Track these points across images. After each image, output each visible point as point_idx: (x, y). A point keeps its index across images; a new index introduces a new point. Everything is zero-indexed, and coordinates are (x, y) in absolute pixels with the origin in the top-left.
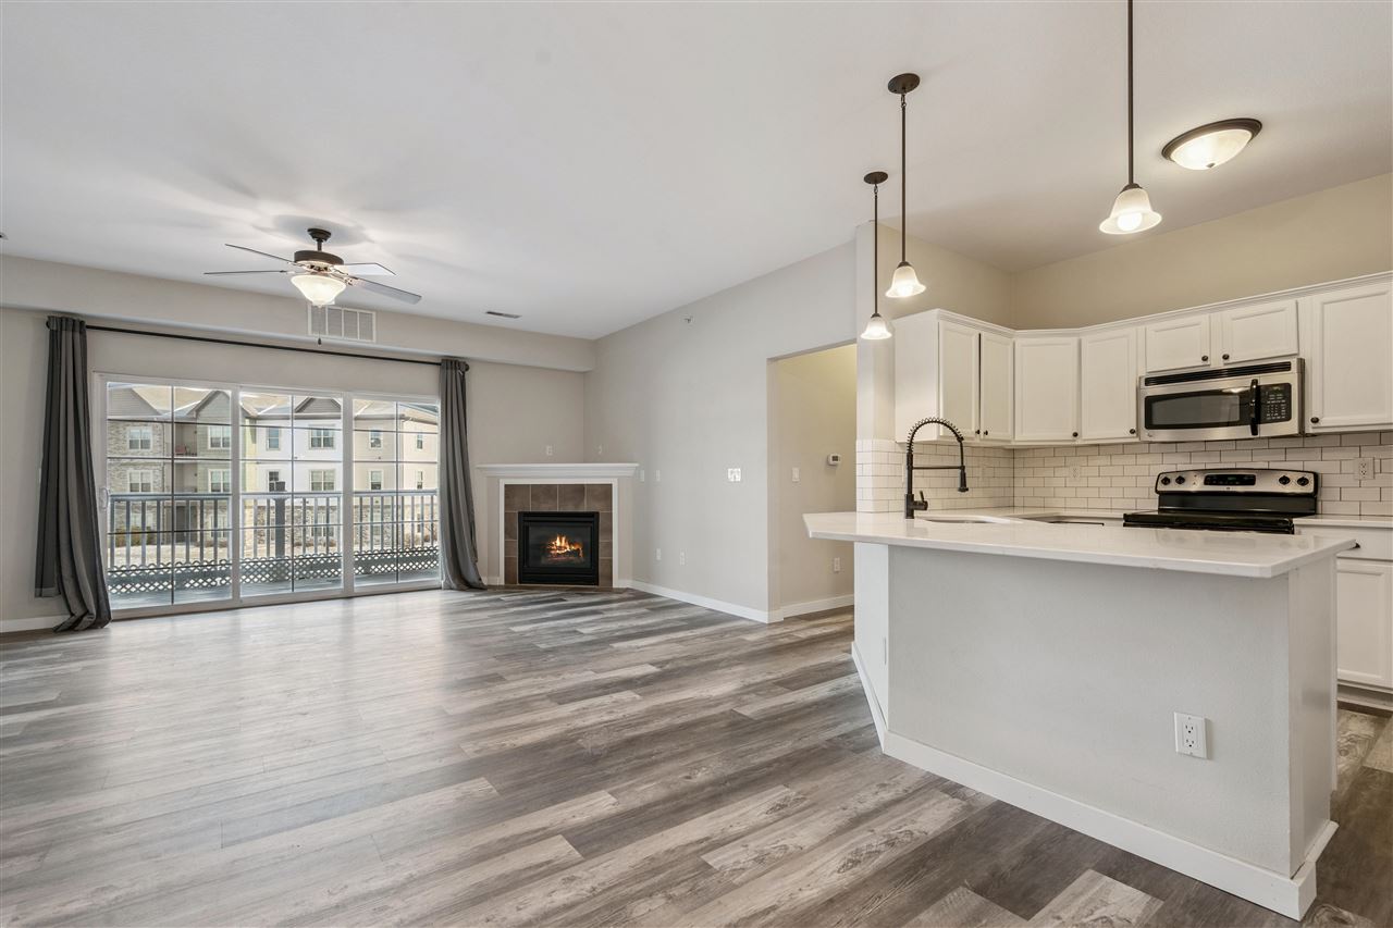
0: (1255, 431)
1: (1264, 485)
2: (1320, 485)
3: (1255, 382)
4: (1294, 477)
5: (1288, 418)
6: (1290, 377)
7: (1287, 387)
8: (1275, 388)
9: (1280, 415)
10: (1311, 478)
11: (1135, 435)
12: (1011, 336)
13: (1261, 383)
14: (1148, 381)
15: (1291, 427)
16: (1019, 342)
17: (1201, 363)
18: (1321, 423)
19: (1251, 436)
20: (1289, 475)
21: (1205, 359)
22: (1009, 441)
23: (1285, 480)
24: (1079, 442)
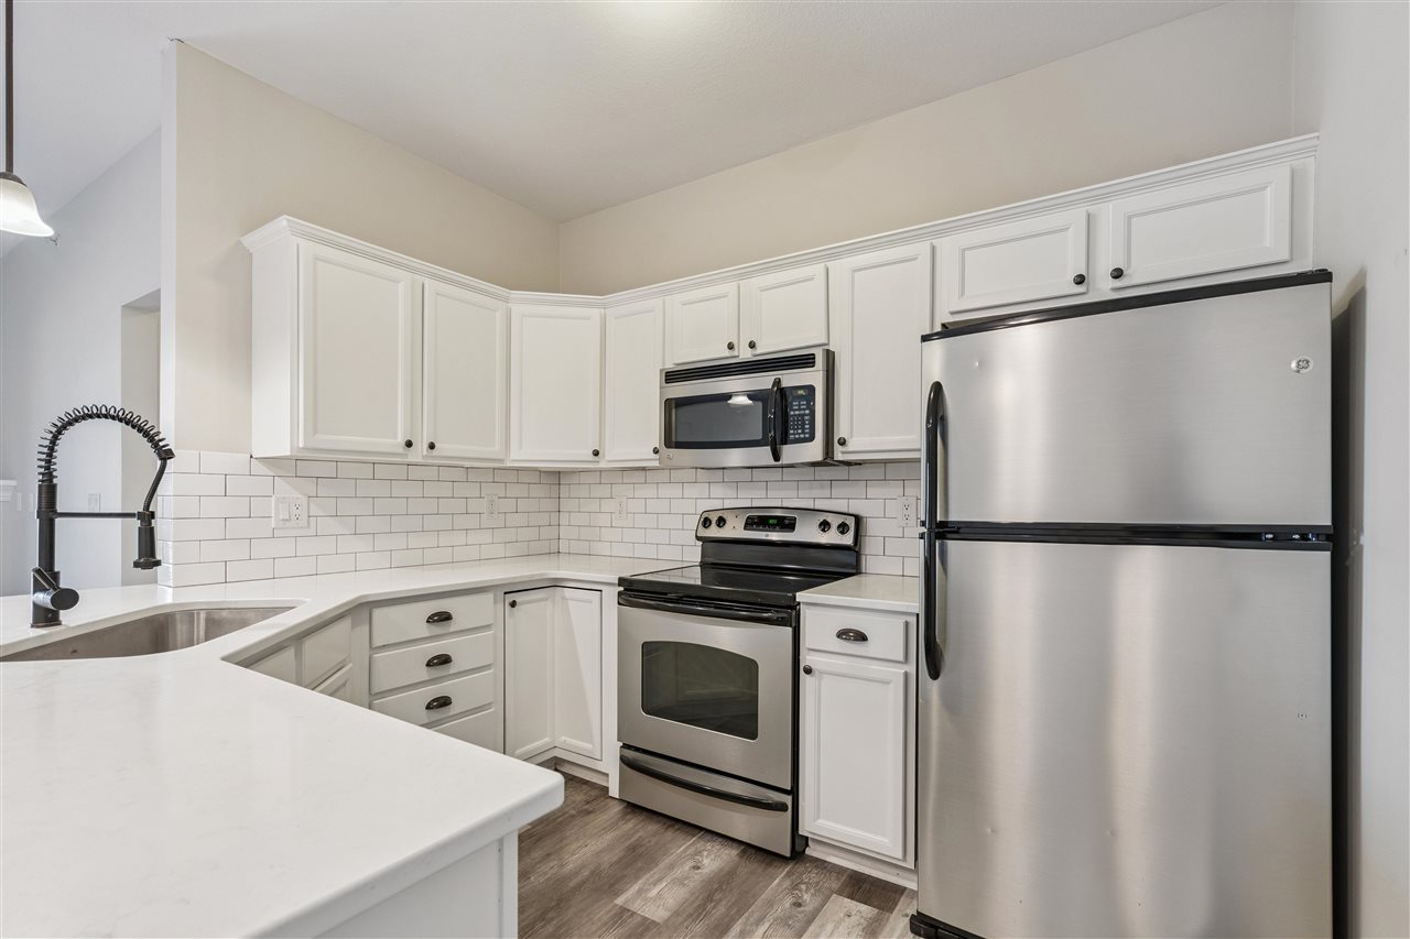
0: (776, 457)
1: (807, 532)
2: (862, 533)
3: (777, 382)
4: (835, 521)
5: (812, 438)
6: (813, 377)
7: (811, 389)
8: (801, 392)
9: (803, 433)
10: (851, 522)
11: (657, 456)
12: (506, 300)
13: (785, 384)
14: (671, 377)
15: (813, 451)
16: (517, 309)
17: (727, 353)
18: (851, 446)
19: (773, 463)
20: (830, 518)
21: (731, 347)
22: (501, 461)
23: (825, 526)
24: (603, 465)
